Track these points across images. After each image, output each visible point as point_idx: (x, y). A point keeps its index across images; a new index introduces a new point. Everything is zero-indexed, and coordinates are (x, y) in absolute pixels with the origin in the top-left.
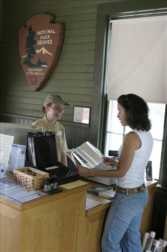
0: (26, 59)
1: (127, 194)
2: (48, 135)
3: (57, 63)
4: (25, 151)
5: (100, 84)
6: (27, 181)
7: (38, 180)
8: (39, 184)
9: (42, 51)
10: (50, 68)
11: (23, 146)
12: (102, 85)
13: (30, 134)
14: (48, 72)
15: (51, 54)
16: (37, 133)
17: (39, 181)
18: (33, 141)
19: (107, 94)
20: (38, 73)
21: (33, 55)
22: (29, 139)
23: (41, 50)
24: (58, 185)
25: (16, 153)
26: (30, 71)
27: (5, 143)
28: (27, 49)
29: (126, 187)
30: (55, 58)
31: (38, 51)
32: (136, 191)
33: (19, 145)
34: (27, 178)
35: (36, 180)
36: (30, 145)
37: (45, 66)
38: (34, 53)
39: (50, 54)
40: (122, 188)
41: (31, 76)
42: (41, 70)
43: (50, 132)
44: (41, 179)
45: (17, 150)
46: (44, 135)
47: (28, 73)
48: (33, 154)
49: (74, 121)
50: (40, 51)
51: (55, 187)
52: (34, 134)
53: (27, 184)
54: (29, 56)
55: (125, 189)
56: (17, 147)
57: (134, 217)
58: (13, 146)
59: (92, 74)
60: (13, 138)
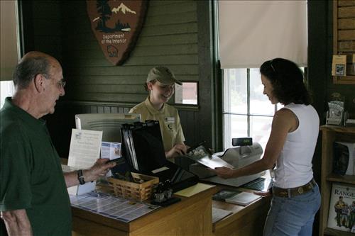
0: (99, 22)
1: (290, 197)
2: (149, 125)
3: (144, 24)
4: (120, 150)
5: (209, 47)
6: (130, 192)
7: (146, 188)
8: (147, 194)
9: (121, 9)
10: (135, 33)
11: (116, 144)
12: (211, 49)
13: (126, 127)
14: (133, 38)
15: (135, 12)
16: (135, 123)
17: (147, 190)
18: (130, 135)
19: (219, 61)
20: (119, 39)
21: (108, 16)
22: (126, 134)
23: (119, 7)
24: (173, 192)
25: (108, 154)
26: (107, 39)
27: (91, 142)
28: (100, 8)
29: (286, 187)
30: (140, 17)
31: (115, 10)
32: (301, 191)
33: (111, 143)
34: (129, 188)
35: (143, 189)
36: (128, 141)
37: (127, 30)
38: (111, 13)
39: (133, 12)
40: (281, 189)
41: (109, 46)
42: (122, 35)
43: (152, 121)
44: (149, 187)
45: (109, 149)
46: (144, 125)
47: (103, 42)
48: (133, 153)
49: (176, 102)
50: (118, 10)
51: (170, 196)
52: (132, 125)
53: (129, 196)
54: (104, 18)
55: (286, 190)
56: (108, 145)
57: (302, 227)
58: (103, 144)
59: (196, 35)
60: (100, 134)
